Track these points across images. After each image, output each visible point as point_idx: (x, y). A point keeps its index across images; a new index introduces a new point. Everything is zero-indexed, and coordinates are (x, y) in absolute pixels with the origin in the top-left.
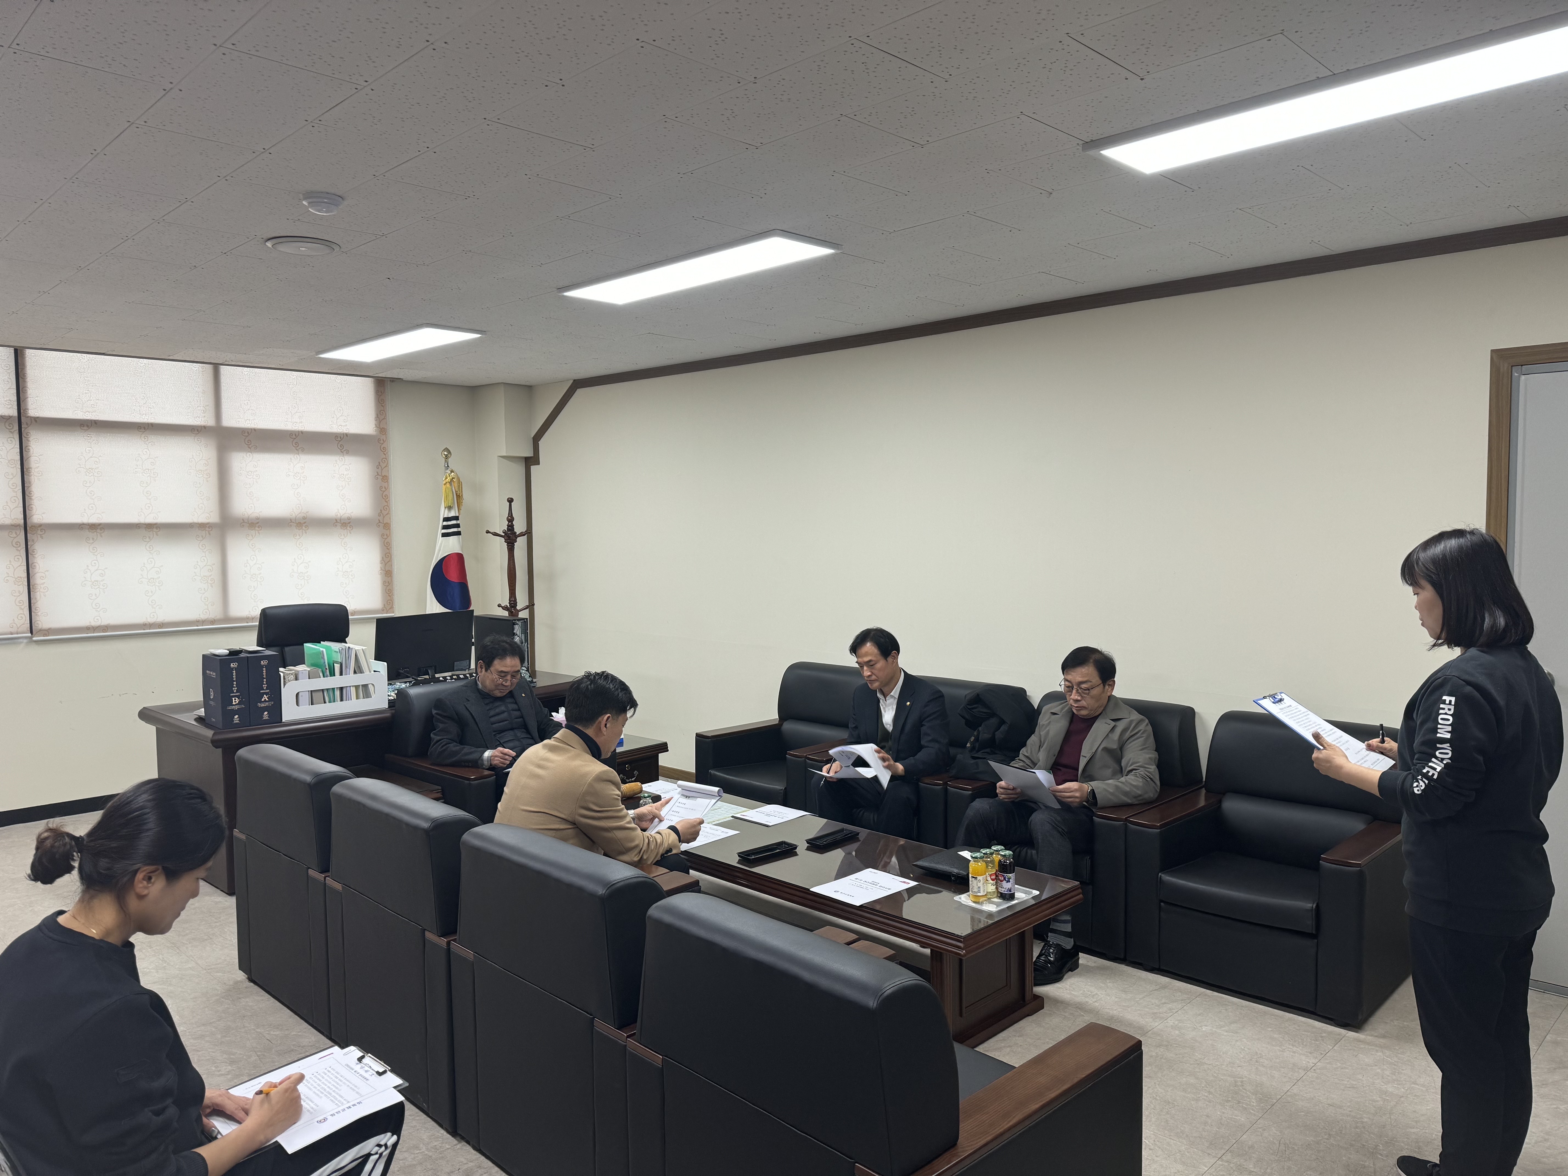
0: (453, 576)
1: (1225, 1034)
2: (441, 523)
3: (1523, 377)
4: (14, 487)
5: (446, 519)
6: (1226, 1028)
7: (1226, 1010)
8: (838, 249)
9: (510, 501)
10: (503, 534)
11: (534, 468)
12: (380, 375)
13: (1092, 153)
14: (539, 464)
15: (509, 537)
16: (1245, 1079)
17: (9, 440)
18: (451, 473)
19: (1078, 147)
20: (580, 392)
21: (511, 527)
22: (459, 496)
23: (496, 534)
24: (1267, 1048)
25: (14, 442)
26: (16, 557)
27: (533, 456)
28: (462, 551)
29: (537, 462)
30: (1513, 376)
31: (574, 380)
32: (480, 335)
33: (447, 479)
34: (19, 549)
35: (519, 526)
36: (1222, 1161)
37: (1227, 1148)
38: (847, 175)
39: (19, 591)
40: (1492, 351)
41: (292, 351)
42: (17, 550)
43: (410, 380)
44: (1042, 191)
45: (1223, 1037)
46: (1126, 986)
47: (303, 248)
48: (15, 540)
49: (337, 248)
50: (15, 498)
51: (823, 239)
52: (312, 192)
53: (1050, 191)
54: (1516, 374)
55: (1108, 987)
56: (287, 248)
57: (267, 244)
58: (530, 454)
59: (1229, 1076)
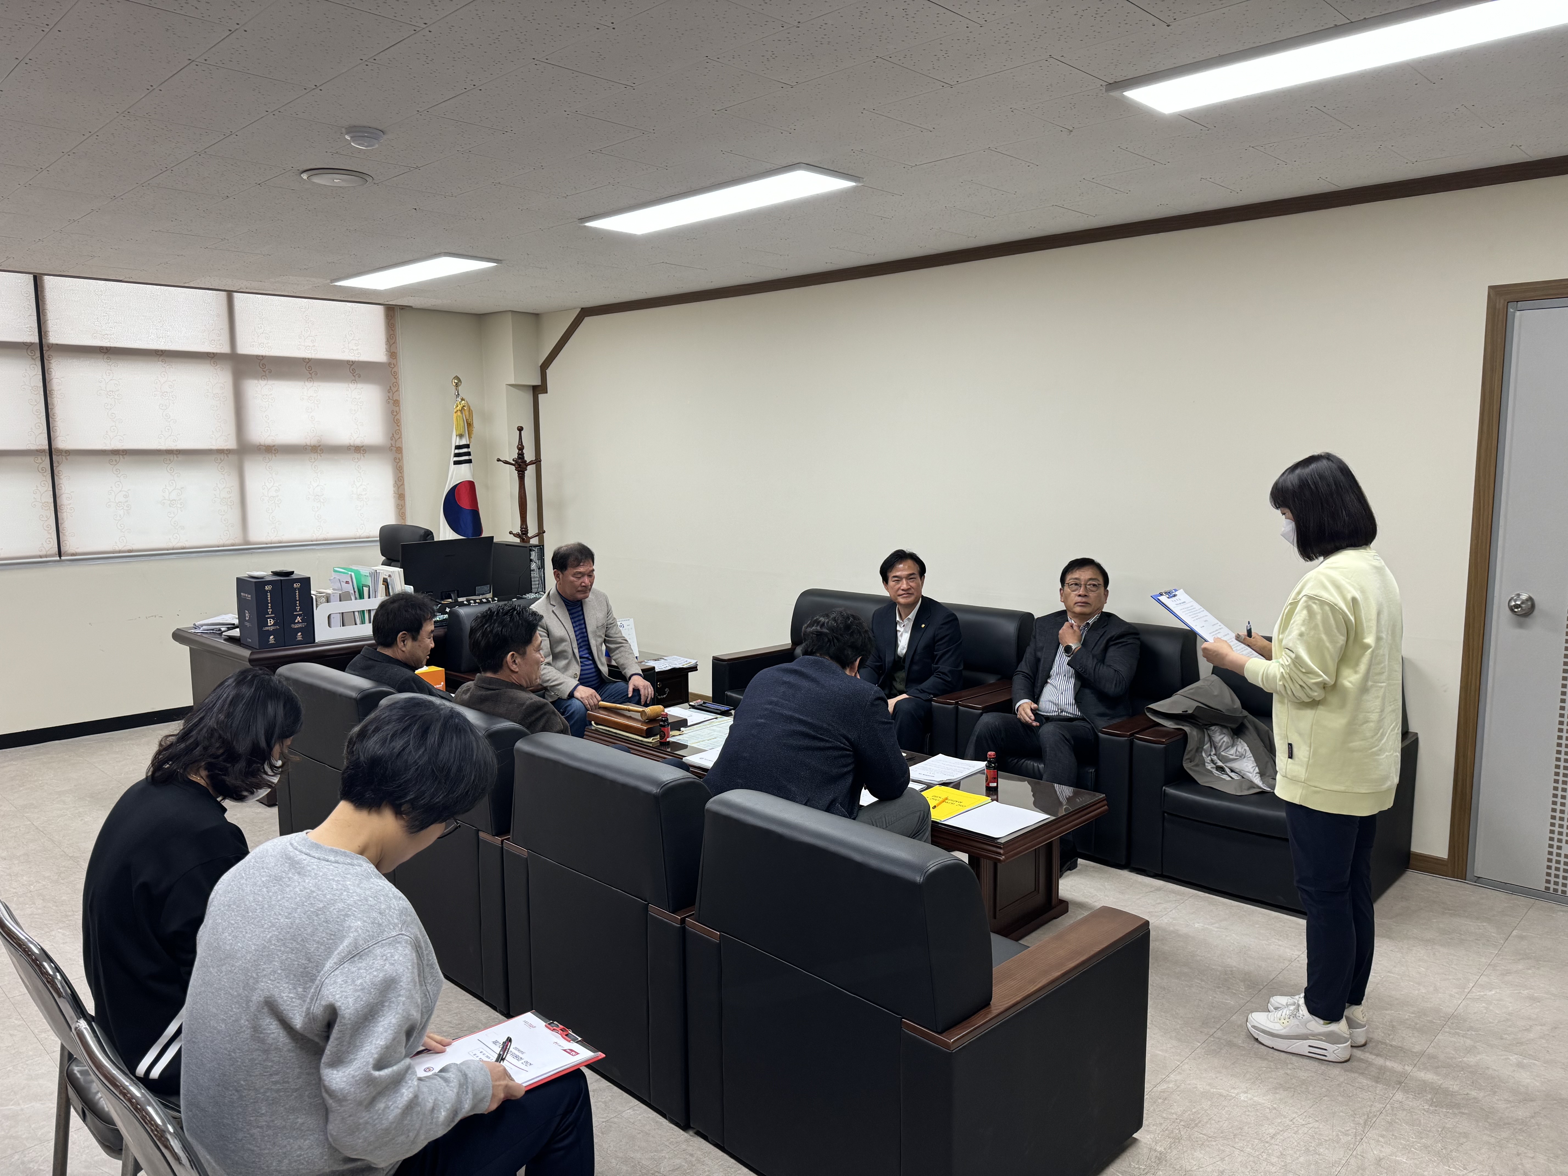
0: (465, 504)
1: (1216, 930)
2: (454, 451)
3: (1518, 313)
4: (37, 414)
5: (458, 447)
6: (1217, 925)
7: (1217, 909)
8: (859, 181)
9: (520, 429)
10: (514, 463)
11: (541, 397)
12: (391, 303)
13: (1115, 94)
14: (547, 393)
15: (520, 465)
16: (1234, 969)
17: (31, 366)
18: (461, 402)
19: (1101, 88)
20: (587, 320)
21: (521, 455)
22: (470, 424)
23: (506, 462)
24: (1254, 942)
25: (36, 369)
26: (43, 482)
27: (540, 384)
28: (473, 479)
29: (545, 391)
30: (1509, 313)
31: (582, 308)
32: (496, 264)
33: (458, 408)
34: (45, 474)
35: (529, 456)
36: (1214, 1037)
37: (1218, 1027)
38: (877, 112)
39: (47, 516)
40: (1490, 287)
41: (308, 278)
42: (44, 476)
43: (419, 307)
44: (1063, 129)
45: (1214, 933)
46: (1124, 888)
47: (337, 180)
48: (41, 466)
49: (369, 179)
50: (40, 424)
51: (845, 172)
52: (355, 126)
53: (1071, 129)
54: (1511, 310)
55: (1106, 889)
56: (321, 180)
57: (302, 175)
58: (537, 382)
59: (1220, 966)
